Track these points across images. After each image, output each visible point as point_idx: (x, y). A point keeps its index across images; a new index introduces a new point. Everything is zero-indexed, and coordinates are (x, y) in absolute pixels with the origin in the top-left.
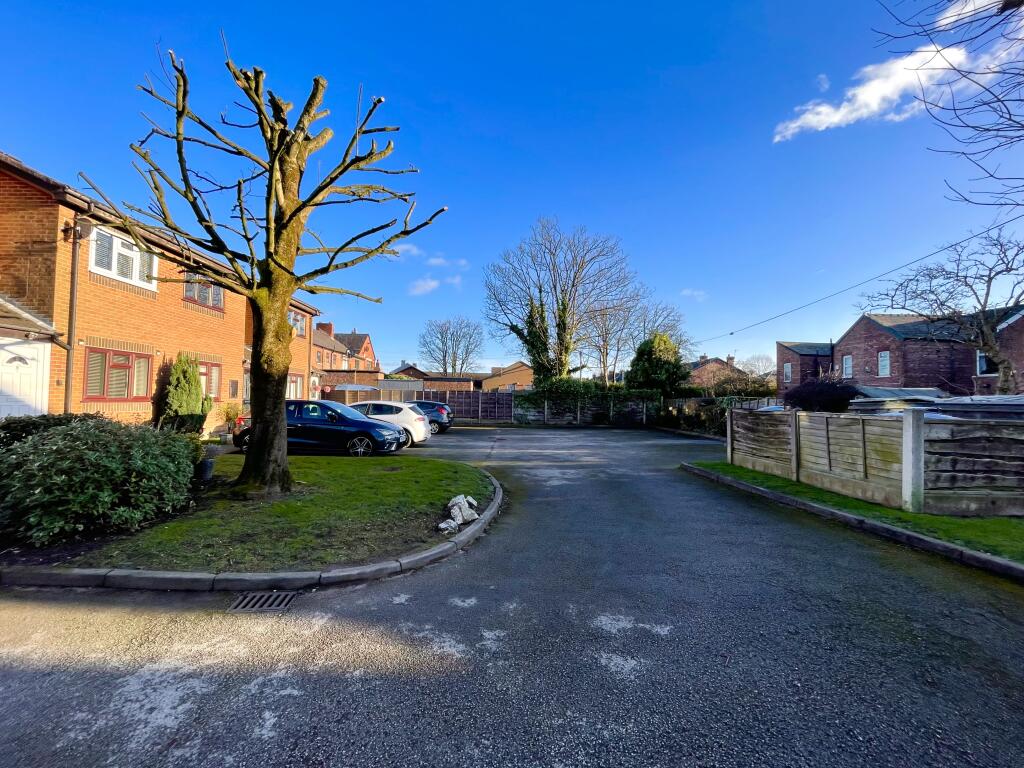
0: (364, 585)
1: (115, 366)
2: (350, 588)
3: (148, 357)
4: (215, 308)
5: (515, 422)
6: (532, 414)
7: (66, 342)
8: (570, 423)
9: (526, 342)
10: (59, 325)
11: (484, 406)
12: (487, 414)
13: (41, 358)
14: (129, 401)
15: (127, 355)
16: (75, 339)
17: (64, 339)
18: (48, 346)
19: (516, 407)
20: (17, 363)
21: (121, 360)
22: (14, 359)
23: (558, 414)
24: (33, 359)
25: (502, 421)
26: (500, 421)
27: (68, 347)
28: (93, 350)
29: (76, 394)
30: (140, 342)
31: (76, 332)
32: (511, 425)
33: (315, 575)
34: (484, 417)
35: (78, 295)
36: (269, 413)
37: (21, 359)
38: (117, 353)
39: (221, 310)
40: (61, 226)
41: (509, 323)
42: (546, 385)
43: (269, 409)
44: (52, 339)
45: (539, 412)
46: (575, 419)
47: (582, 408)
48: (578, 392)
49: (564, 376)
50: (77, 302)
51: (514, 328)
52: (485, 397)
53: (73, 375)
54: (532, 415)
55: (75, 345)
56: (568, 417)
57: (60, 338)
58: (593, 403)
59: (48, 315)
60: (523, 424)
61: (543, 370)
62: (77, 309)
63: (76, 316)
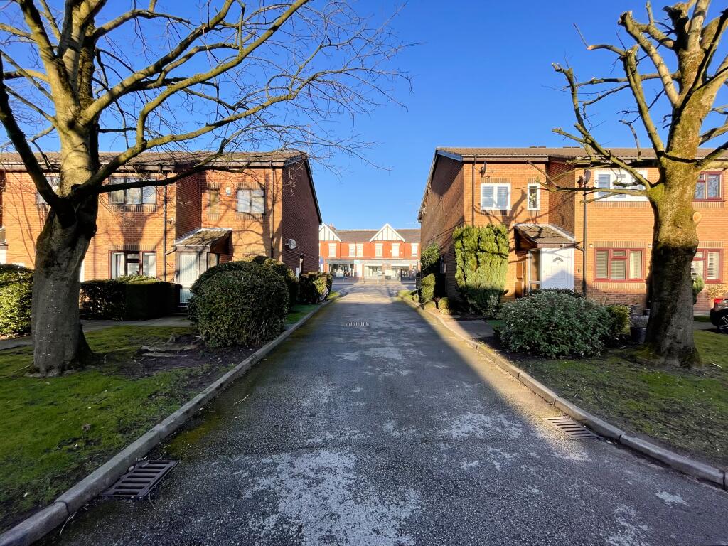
0: (661, 468)
1: (615, 259)
2: (643, 461)
4: (711, 200)
7: (582, 247)
10: (578, 238)
13: (570, 257)
14: (626, 282)
15: (624, 250)
16: (587, 244)
17: (581, 245)
18: (573, 250)
20: (557, 261)
21: (620, 254)
22: (557, 259)
24: (565, 258)
27: (583, 249)
28: (599, 250)
30: (634, 240)
31: (587, 240)
33: (617, 432)
35: (587, 217)
36: (666, 293)
37: (560, 259)
38: (616, 250)
39: (718, 200)
40: (577, 180)
43: (666, 290)
44: (574, 245)
50: (587, 222)
53: (587, 266)
55: (587, 248)
57: (578, 245)
59: (571, 232)
62: (587, 226)
63: (587, 231)
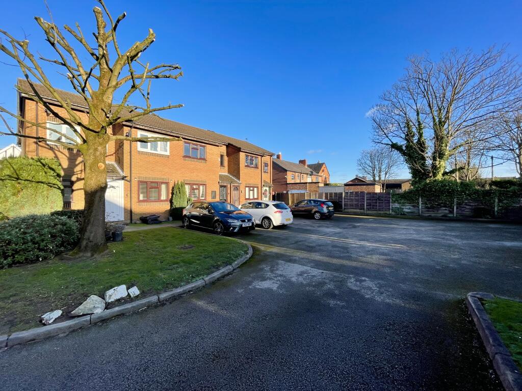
1: (152, 187)
3: (167, 184)
4: (201, 159)
5: (393, 213)
6: (408, 207)
8: (445, 216)
9: (404, 154)
10: (126, 173)
11: (369, 201)
12: (371, 206)
13: (120, 186)
14: (160, 202)
15: (157, 183)
16: (133, 178)
17: (128, 179)
18: (123, 181)
19: (394, 202)
20: (111, 188)
21: (154, 185)
23: (432, 207)
24: (117, 187)
25: (382, 212)
26: (380, 212)
27: (130, 181)
28: (141, 182)
29: (135, 200)
30: (163, 177)
31: (133, 175)
32: (389, 216)
34: (368, 209)
35: (133, 160)
37: (113, 187)
38: (152, 182)
39: (204, 159)
41: (391, 143)
42: (421, 185)
44: (123, 178)
45: (414, 206)
46: (452, 212)
47: (459, 204)
48: (453, 190)
49: (439, 177)
50: (133, 163)
51: (394, 146)
52: (369, 196)
53: (133, 189)
54: (407, 209)
55: (133, 180)
56: (443, 211)
57: (126, 178)
58: (472, 199)
60: (401, 216)
61: (419, 174)
62: (133, 166)
63: (133, 169)
